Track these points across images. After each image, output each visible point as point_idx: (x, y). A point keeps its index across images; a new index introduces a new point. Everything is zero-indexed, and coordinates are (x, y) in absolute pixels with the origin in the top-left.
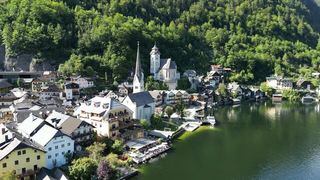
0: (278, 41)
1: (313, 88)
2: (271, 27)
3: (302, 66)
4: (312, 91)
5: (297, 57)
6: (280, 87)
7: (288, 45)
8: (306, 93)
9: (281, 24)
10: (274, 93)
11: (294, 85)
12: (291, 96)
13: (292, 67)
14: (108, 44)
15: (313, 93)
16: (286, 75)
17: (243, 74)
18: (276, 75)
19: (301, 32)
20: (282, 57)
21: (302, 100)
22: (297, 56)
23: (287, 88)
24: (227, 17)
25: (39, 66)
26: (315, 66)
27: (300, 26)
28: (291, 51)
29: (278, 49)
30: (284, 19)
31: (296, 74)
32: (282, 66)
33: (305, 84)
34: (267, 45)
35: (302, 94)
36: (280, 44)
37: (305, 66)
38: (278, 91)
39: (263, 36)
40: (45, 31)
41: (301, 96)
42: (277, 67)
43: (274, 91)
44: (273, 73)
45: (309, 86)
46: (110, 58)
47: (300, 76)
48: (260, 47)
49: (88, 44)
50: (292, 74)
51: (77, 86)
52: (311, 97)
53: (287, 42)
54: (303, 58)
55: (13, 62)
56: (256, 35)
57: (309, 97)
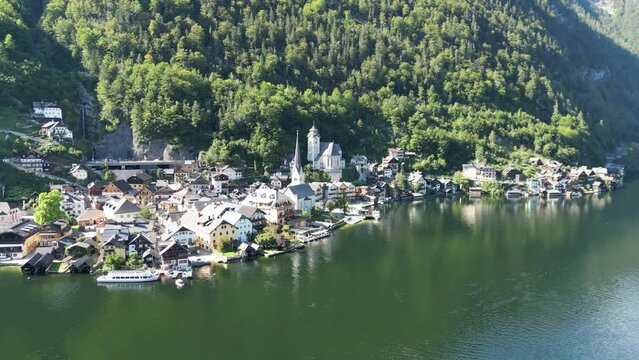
0: (488, 112)
1: (523, 178)
2: (480, 91)
3: (518, 148)
4: (521, 183)
5: (513, 135)
6: (480, 177)
7: (502, 117)
8: (513, 185)
9: (498, 83)
10: (472, 186)
11: (499, 175)
12: (493, 190)
13: (501, 149)
14: (256, 125)
15: (522, 186)
16: (490, 161)
17: (431, 160)
18: (477, 161)
19: (530, 95)
20: (488, 136)
21: (507, 195)
22: (513, 133)
23: (489, 178)
24: (415, 77)
25: (175, 153)
26: (537, 147)
27: (530, 85)
28: (505, 126)
29: (485, 124)
30: (504, 76)
31: (505, 160)
32: (486, 148)
33: (512, 174)
34: (469, 118)
35: (507, 187)
36: (490, 116)
37: (522, 147)
38: (477, 183)
39: (467, 104)
40: (180, 111)
41: (506, 190)
42: (479, 151)
43: (471, 183)
44: (474, 158)
45: (518, 176)
46: (259, 143)
47: (510, 163)
48: (459, 122)
49: (231, 125)
50: (499, 159)
51: (226, 178)
52: (519, 191)
53: (501, 113)
54: (521, 136)
55: (144, 148)
56: (456, 104)
57: (515, 190)
